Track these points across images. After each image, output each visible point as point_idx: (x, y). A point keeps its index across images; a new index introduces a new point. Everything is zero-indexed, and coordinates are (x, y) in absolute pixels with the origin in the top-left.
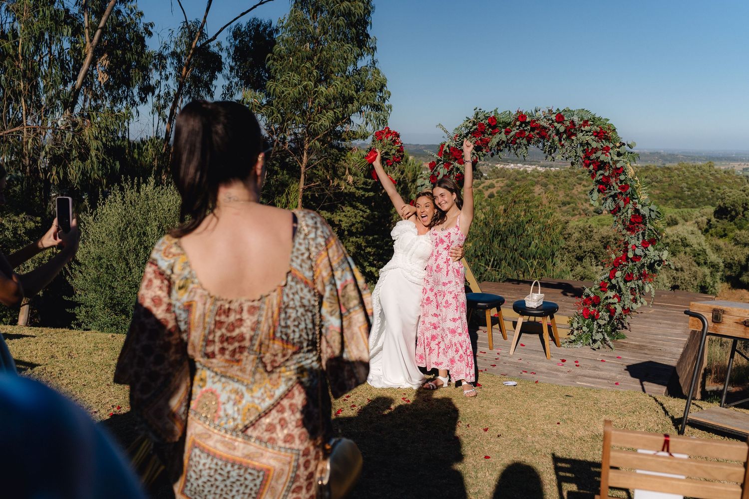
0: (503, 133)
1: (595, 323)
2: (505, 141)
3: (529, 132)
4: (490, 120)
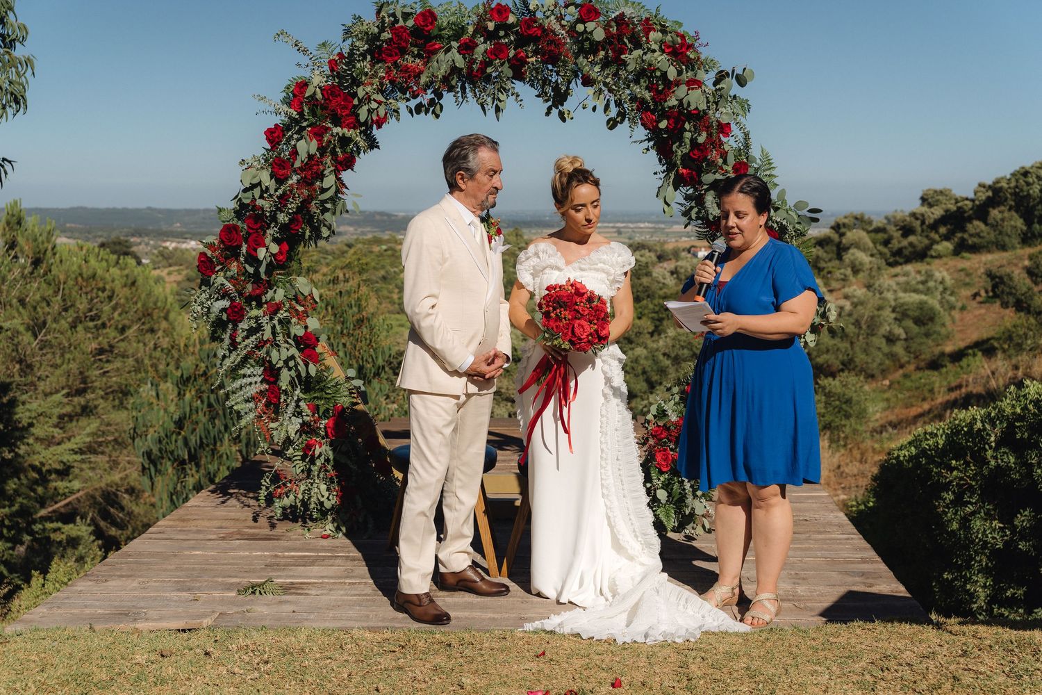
0: (454, 51)
2: (462, 69)
3: (515, 49)
4: (420, 19)
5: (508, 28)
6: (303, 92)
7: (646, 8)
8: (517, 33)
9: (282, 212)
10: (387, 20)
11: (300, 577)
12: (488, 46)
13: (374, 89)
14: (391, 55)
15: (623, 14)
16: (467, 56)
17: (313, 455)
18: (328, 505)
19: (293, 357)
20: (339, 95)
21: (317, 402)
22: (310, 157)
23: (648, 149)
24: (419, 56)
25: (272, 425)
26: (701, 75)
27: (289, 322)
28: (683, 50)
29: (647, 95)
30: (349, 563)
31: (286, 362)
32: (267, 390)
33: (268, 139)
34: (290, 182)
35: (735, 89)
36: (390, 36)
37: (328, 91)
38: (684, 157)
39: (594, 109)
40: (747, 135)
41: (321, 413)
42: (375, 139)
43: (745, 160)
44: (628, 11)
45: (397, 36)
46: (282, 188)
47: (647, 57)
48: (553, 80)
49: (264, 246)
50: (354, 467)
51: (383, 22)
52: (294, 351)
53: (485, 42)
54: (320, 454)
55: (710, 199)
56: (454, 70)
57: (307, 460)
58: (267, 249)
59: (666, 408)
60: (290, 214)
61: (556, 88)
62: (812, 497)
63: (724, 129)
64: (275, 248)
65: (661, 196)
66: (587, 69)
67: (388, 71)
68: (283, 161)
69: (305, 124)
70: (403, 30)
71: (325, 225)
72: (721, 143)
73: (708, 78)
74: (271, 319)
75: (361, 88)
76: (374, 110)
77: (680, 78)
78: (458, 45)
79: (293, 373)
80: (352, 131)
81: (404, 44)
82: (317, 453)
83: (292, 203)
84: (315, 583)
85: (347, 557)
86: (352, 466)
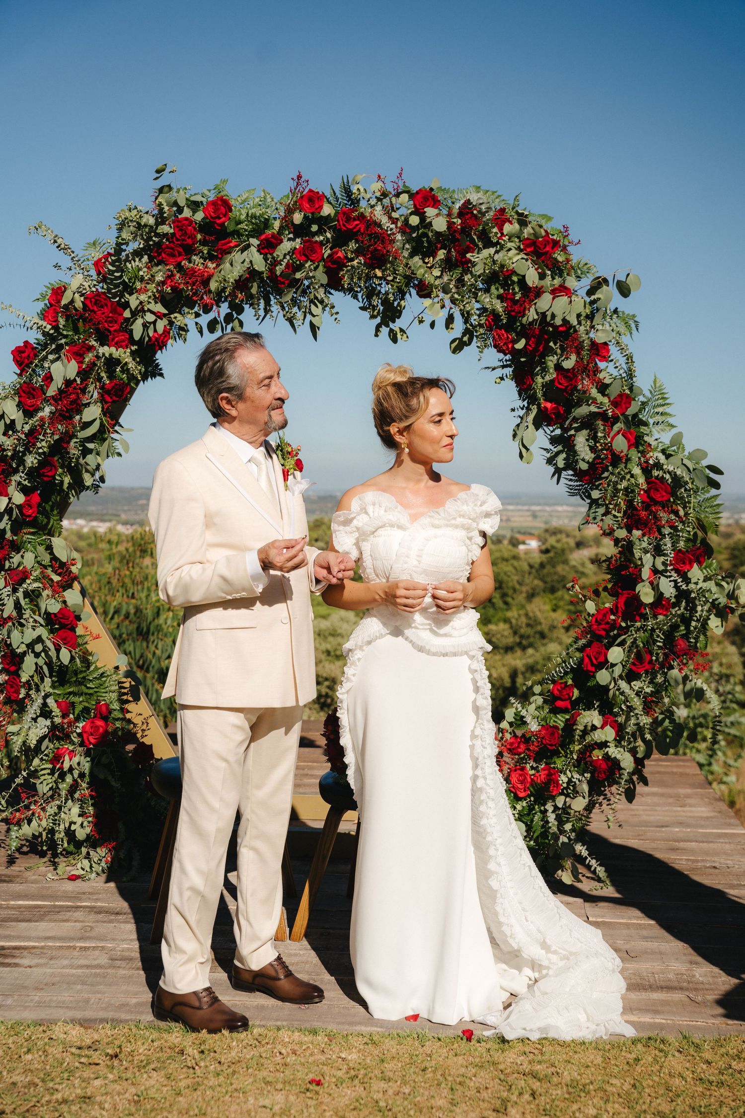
0: (253, 250)
1: (549, 807)
2: (262, 273)
3: (331, 249)
4: (211, 209)
5: (323, 222)
6: (59, 301)
7: (502, 198)
8: (334, 229)
9: (30, 453)
10: (166, 208)
11: (18, 938)
12: (298, 243)
13: (149, 297)
14: (173, 255)
15: (468, 202)
16: (269, 256)
17: (61, 768)
18: (81, 834)
19: (39, 640)
20: (106, 305)
21: (73, 699)
22: (68, 382)
23: (502, 379)
24: (211, 258)
25: (11, 728)
26: (572, 282)
27: (40, 594)
28: (547, 249)
29: (499, 306)
30: (92, 917)
31: (31, 646)
32: (6, 682)
33: (15, 360)
34: (40, 414)
36: (172, 231)
37: (93, 300)
38: (547, 386)
39: (432, 325)
40: (629, 359)
41: (76, 713)
42: (157, 365)
43: (627, 392)
44: (474, 198)
45: (181, 230)
46: (31, 422)
47: (500, 257)
48: (383, 291)
49: (6, 495)
50: (115, 784)
51: (161, 211)
52: (43, 632)
53: (293, 240)
54: (71, 769)
55: (581, 441)
56: (253, 273)
57: (56, 775)
58: (10, 499)
59: (524, 713)
60: (39, 454)
61: (386, 302)
62: (726, 835)
63: (600, 350)
64: (19, 498)
65: (518, 438)
66: (422, 271)
67: (170, 276)
68: (34, 389)
69: (63, 341)
70: (187, 222)
71: (87, 471)
72: (597, 370)
74: (15, 590)
75: (135, 296)
76: (150, 323)
77: (542, 283)
78: (258, 243)
79: (41, 661)
80: (120, 350)
81: (189, 241)
82: (66, 766)
83: (43, 440)
84: (34, 947)
85: (92, 909)
86: (113, 783)
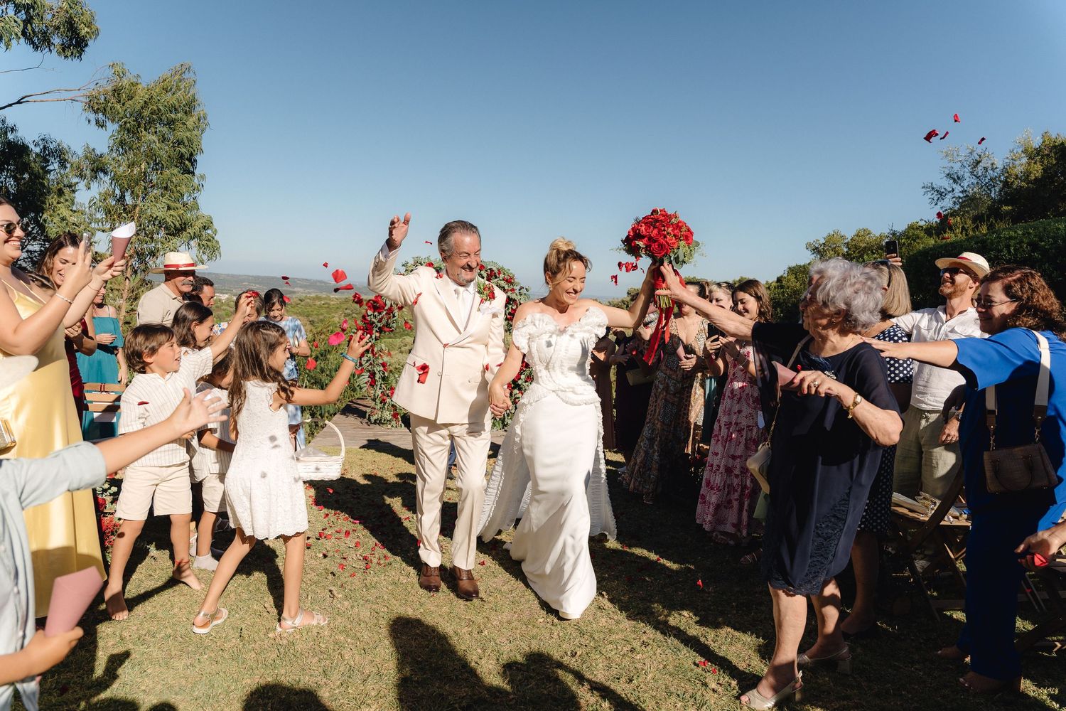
26: (515, 287)
28: (510, 280)
35: (525, 292)
44: (493, 266)
47: (499, 282)
73: (518, 288)
